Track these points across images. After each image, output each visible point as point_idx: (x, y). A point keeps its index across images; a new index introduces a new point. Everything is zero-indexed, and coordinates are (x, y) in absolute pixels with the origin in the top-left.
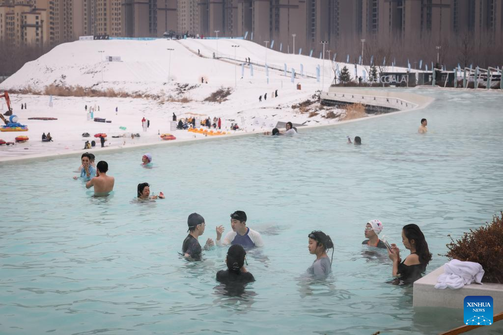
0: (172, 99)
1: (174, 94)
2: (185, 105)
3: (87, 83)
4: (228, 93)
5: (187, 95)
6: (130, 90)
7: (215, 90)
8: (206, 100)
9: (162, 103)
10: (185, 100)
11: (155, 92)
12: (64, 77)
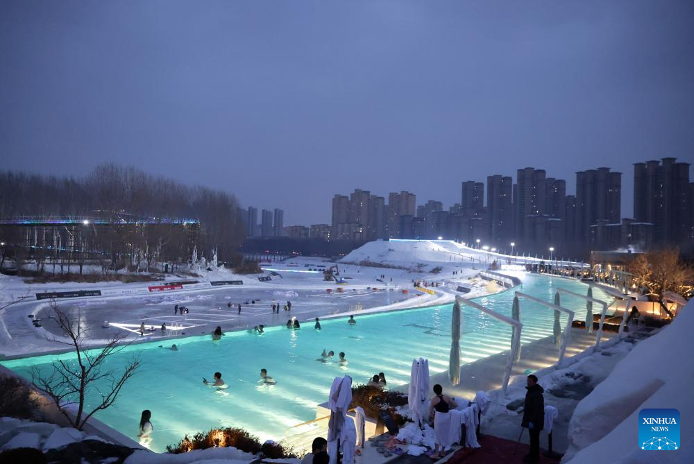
0: (414, 271)
1: (416, 268)
2: (421, 274)
3: (378, 261)
4: (441, 270)
5: (422, 269)
6: (396, 265)
7: (434, 268)
8: (431, 272)
9: (410, 272)
10: (421, 272)
11: (407, 267)
12: (369, 257)
